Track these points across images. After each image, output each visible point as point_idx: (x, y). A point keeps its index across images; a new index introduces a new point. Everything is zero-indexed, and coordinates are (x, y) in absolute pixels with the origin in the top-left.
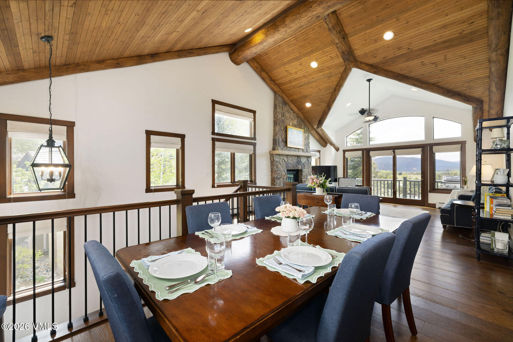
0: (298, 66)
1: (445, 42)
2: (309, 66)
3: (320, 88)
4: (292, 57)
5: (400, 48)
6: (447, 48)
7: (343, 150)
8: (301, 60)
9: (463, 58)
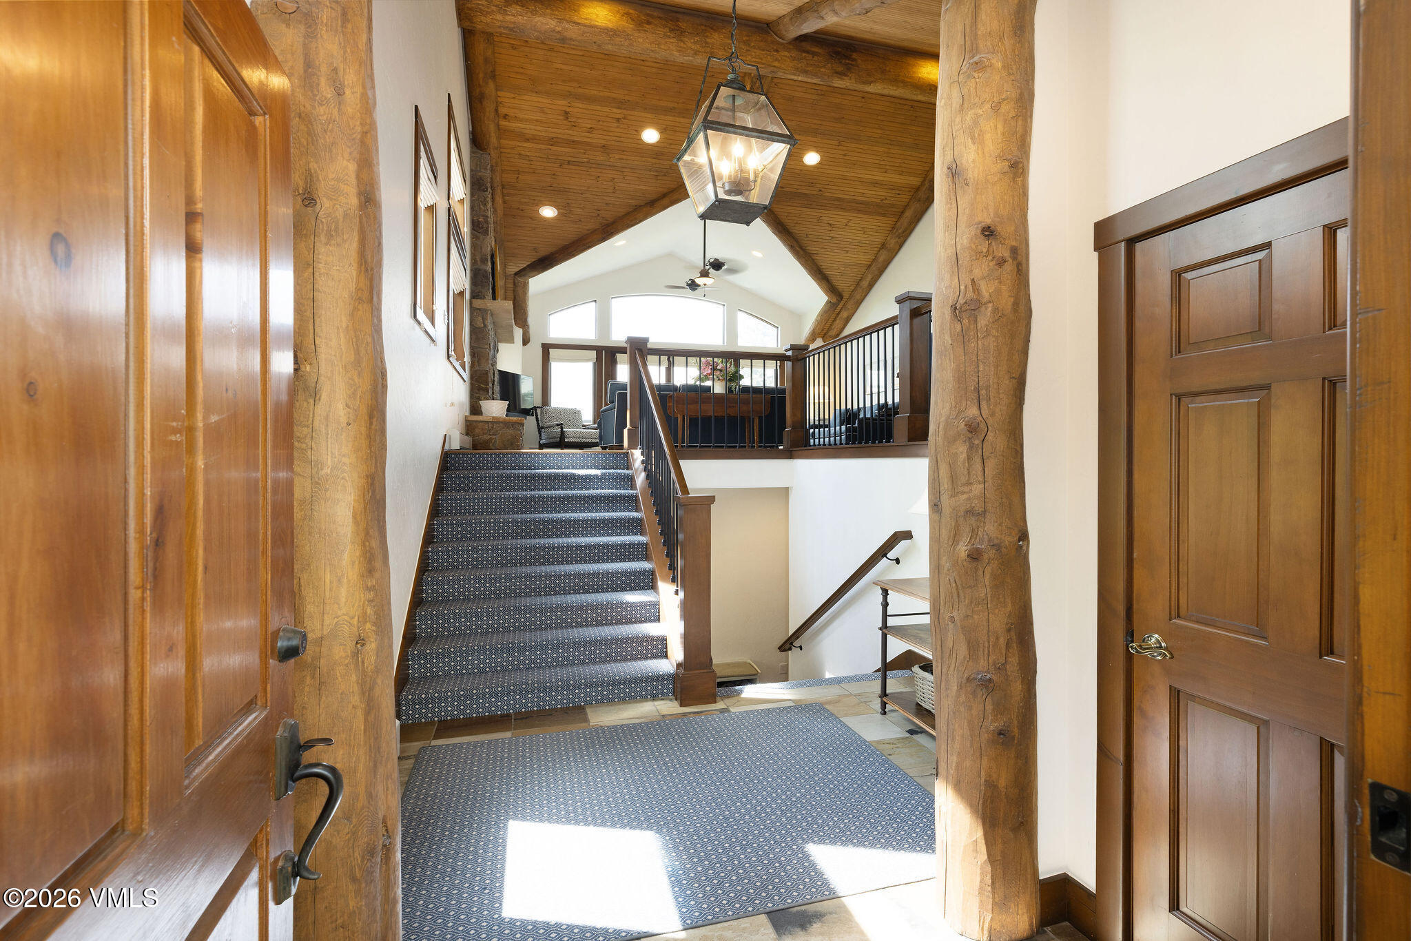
0: (610, 120)
1: (862, 203)
2: (638, 132)
3: (617, 188)
4: (614, 95)
5: (812, 184)
6: (859, 211)
7: (542, 344)
8: (629, 112)
9: (862, 232)
